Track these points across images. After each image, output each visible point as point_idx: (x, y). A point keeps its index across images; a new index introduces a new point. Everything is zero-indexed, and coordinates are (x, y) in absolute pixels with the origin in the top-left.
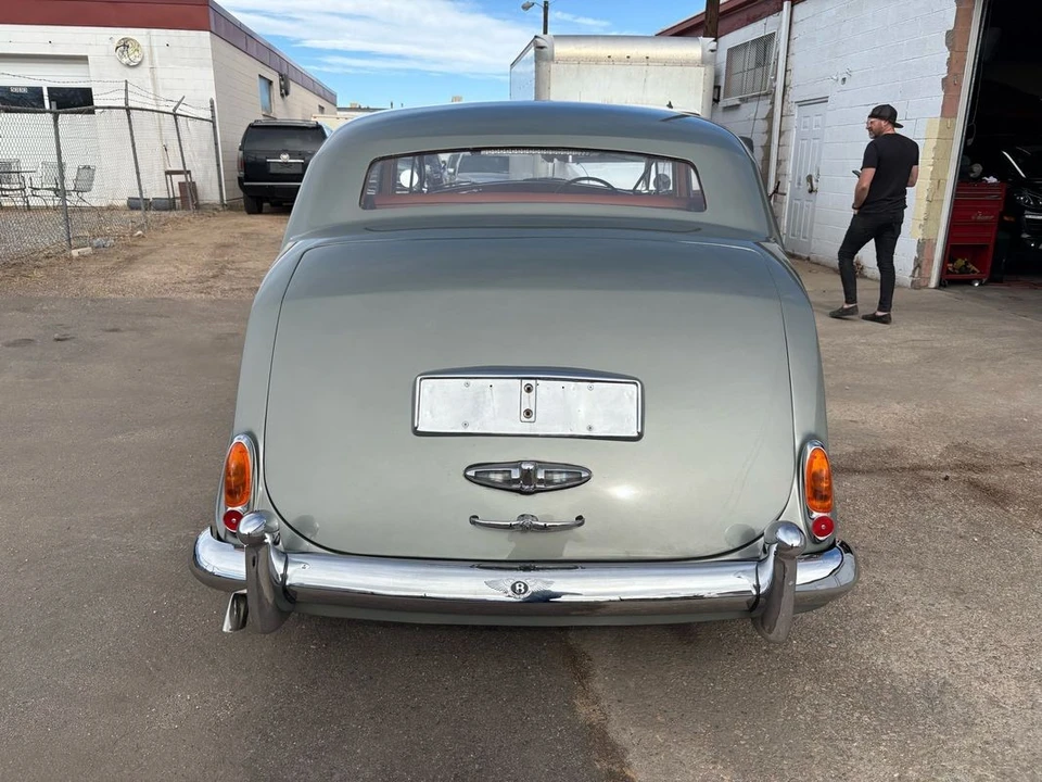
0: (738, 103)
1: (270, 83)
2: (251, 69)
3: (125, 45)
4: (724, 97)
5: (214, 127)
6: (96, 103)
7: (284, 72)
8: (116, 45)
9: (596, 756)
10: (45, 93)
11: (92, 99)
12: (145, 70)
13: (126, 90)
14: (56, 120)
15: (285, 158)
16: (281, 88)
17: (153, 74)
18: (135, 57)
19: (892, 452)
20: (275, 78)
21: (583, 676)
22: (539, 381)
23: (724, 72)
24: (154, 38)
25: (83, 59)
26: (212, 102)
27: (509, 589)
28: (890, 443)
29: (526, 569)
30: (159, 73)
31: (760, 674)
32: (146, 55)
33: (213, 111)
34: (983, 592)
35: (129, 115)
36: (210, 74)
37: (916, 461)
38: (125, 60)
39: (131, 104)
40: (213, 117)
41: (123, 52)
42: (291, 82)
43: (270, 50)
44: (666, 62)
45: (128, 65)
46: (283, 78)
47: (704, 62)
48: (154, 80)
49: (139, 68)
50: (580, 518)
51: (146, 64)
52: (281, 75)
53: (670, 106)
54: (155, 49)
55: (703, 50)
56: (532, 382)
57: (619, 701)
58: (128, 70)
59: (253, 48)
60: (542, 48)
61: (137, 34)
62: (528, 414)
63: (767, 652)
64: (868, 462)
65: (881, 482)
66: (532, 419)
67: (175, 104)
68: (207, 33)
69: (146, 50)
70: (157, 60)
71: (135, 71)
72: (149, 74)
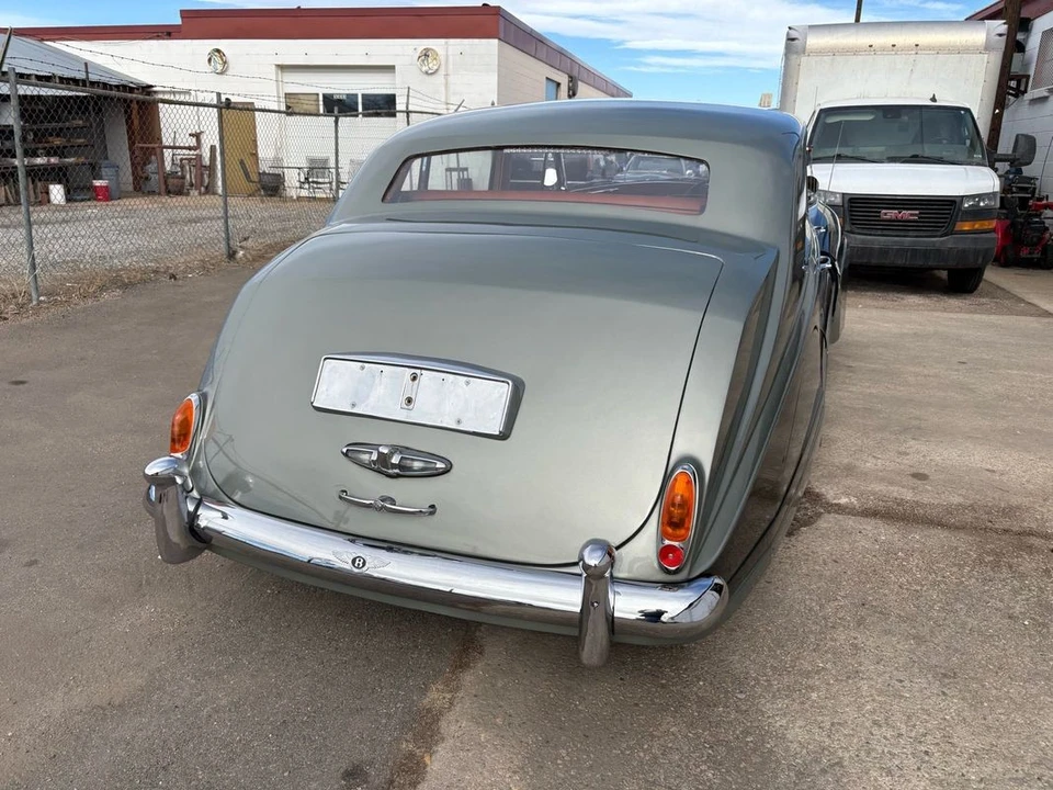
0: (1046, 94)
1: (559, 85)
2: (538, 71)
3: (426, 54)
4: (1032, 89)
6: (398, 109)
7: (575, 73)
8: (418, 55)
9: (409, 736)
10: (321, 98)
11: (395, 104)
12: (439, 79)
13: (408, 96)
14: (336, 122)
16: (569, 89)
17: (447, 80)
18: (433, 65)
19: (1009, 511)
20: (564, 80)
21: (461, 665)
22: (423, 372)
23: (1035, 58)
24: (450, 48)
25: (391, 69)
27: (350, 562)
28: (1015, 501)
29: (390, 549)
30: (450, 79)
31: (637, 705)
32: (443, 63)
34: (981, 681)
35: (408, 117)
36: (494, 79)
37: (1034, 526)
38: (424, 69)
39: (410, 108)
41: (423, 61)
42: (580, 83)
43: (561, 53)
44: (938, 50)
45: (426, 73)
46: (572, 79)
47: (988, 48)
48: (446, 85)
49: (436, 75)
50: (433, 506)
51: (443, 68)
52: (570, 77)
53: (934, 99)
54: (451, 58)
55: (988, 34)
56: (418, 371)
57: (475, 696)
58: (426, 77)
59: (543, 52)
60: (793, 39)
61: (436, 44)
62: (409, 402)
63: (663, 686)
64: (968, 517)
65: (961, 541)
66: (411, 407)
67: (455, 107)
68: (496, 41)
69: (442, 58)
70: (451, 67)
71: (430, 77)
72: (443, 81)
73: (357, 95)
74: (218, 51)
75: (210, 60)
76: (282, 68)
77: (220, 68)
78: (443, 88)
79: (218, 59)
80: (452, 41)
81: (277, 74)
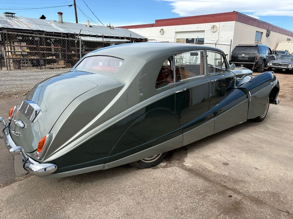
1: (262, 33)
2: (253, 29)
3: (213, 27)
5: (231, 47)
8: (211, 27)
11: (204, 41)
12: (217, 33)
15: (243, 55)
16: (267, 34)
18: (215, 30)
25: (204, 31)
26: (231, 40)
30: (220, 33)
32: (218, 29)
33: (231, 42)
36: (232, 33)
38: (213, 31)
40: (231, 44)
41: (213, 29)
42: (271, 32)
43: (264, 23)
48: (219, 35)
49: (216, 32)
51: (218, 31)
52: (267, 30)
54: (220, 27)
58: (213, 33)
59: (255, 23)
67: (216, 41)
68: (234, 22)
69: (218, 28)
70: (220, 30)
71: (215, 33)
72: (218, 34)
73: (194, 39)
74: (162, 29)
75: (160, 31)
76: (177, 32)
77: (162, 33)
78: (218, 36)
79: (162, 31)
80: (221, 23)
81: (175, 34)
